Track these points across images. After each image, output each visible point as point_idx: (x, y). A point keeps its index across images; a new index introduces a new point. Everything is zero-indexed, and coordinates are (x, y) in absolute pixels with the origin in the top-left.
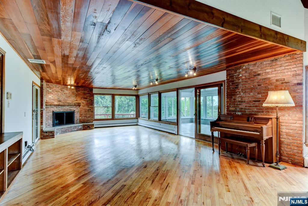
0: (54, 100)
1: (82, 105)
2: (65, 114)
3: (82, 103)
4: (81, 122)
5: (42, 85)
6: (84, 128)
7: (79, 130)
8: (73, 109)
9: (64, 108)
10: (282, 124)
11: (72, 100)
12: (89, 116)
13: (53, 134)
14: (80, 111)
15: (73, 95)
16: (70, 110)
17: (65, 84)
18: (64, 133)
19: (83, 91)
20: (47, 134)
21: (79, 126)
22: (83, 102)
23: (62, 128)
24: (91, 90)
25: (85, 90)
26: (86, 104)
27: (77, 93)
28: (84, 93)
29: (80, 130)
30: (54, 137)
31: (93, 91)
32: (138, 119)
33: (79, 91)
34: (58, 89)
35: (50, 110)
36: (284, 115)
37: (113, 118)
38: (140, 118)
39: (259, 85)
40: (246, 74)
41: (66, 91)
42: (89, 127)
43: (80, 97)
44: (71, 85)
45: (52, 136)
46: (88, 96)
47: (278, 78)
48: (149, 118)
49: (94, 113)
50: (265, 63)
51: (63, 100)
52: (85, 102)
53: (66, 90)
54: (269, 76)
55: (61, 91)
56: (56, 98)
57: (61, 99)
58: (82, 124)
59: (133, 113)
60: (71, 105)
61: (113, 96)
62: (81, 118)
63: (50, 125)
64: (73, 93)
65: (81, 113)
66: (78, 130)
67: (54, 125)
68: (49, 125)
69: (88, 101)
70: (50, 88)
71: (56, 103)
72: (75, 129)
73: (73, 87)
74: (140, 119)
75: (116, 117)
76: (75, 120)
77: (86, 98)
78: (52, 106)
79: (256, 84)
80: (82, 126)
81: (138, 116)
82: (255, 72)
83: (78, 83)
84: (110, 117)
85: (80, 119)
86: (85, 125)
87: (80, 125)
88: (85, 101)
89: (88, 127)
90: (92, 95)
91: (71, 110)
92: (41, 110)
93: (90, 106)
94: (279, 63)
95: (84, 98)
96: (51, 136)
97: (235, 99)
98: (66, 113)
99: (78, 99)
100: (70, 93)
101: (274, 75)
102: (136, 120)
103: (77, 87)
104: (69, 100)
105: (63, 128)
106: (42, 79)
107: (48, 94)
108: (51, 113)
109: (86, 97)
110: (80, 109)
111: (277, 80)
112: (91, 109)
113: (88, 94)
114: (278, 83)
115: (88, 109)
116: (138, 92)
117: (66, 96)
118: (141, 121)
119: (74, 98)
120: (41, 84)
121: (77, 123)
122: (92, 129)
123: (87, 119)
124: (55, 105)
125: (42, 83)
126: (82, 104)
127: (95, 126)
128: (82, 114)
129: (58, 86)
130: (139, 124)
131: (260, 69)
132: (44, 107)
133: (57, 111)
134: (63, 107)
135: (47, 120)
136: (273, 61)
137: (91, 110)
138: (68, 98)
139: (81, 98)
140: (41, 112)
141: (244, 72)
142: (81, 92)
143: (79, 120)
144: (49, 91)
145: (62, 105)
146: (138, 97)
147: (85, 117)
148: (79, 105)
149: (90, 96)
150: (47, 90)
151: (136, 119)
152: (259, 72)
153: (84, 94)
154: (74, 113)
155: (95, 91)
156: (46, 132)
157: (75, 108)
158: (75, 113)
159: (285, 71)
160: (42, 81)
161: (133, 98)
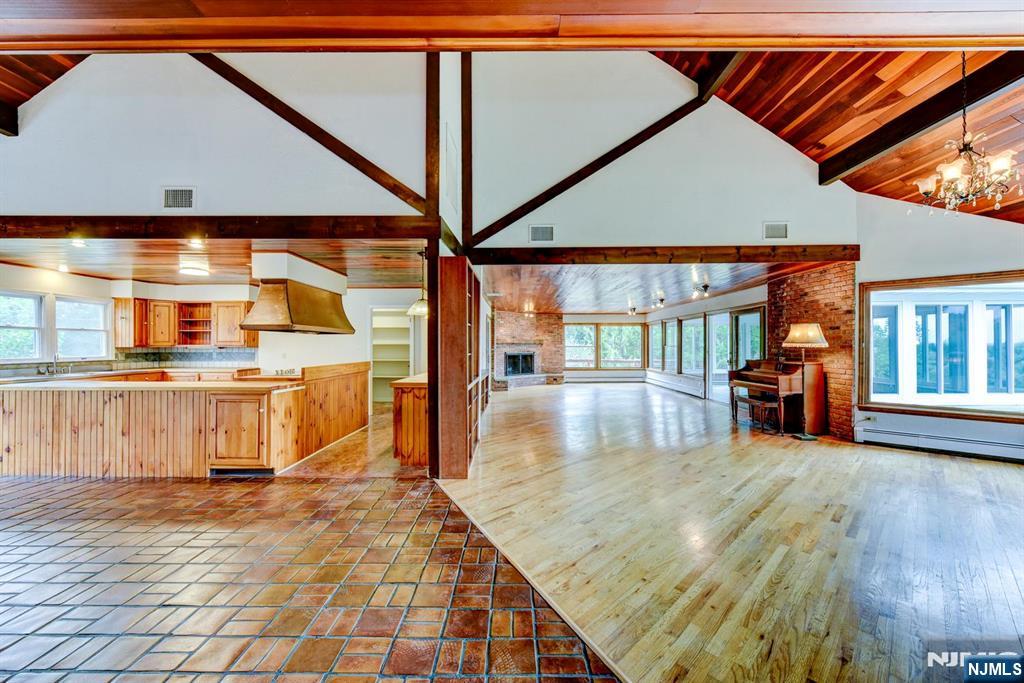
0: (507, 335)
1: (546, 344)
2: (521, 358)
4: (544, 371)
5: (493, 316)
6: (549, 382)
7: (541, 384)
8: (531, 350)
9: (521, 348)
10: (832, 376)
11: (531, 335)
12: (556, 362)
13: (506, 385)
14: (544, 354)
15: (533, 327)
16: (528, 352)
17: (520, 311)
20: (500, 385)
21: (541, 378)
22: (546, 338)
23: (517, 379)
24: (560, 318)
25: (550, 318)
26: (552, 342)
27: (537, 324)
28: (549, 322)
29: (543, 384)
30: (507, 390)
31: (563, 319)
32: (645, 370)
33: (541, 320)
34: (512, 319)
35: (503, 351)
36: (833, 362)
37: (597, 368)
38: (650, 368)
39: (806, 312)
40: (792, 293)
41: (523, 322)
43: (542, 330)
44: (530, 313)
45: (505, 387)
46: (555, 328)
47: (827, 301)
48: (663, 369)
49: (564, 357)
50: (813, 275)
51: (519, 336)
52: (550, 338)
54: (817, 297)
55: (516, 321)
56: (509, 333)
57: (516, 334)
58: (545, 375)
59: (636, 360)
60: (528, 344)
61: (597, 325)
62: (544, 365)
63: (502, 373)
64: (532, 324)
65: (545, 357)
66: (539, 384)
67: (506, 374)
69: (554, 336)
70: (502, 318)
71: (509, 340)
72: (537, 382)
73: (532, 316)
74: (650, 371)
75: (603, 365)
76: (535, 368)
77: (552, 332)
78: (504, 345)
79: (802, 310)
80: (545, 377)
81: (646, 363)
82: (802, 290)
83: (538, 310)
84: (592, 366)
85: (542, 367)
86: (551, 377)
87: (543, 377)
88: (551, 336)
89: (555, 380)
90: (561, 326)
91: (530, 352)
92: (492, 351)
93: (558, 346)
94: (828, 277)
95: (549, 332)
96: (503, 387)
97: (778, 335)
98: (522, 356)
99: (540, 334)
100: (527, 324)
101: (822, 297)
102: (641, 373)
103: (539, 314)
104: (526, 335)
105: (519, 379)
106: (493, 308)
107: (500, 328)
108: (504, 356)
109: (551, 329)
110: (542, 349)
111: (826, 305)
112: (558, 350)
113: (555, 324)
114: (827, 309)
115: (555, 349)
116: (645, 318)
117: (523, 330)
118: (652, 375)
119: (534, 332)
121: (538, 373)
122: (560, 384)
123: (553, 367)
124: (507, 344)
126: (545, 342)
127: (566, 379)
128: (546, 359)
129: (511, 314)
130: (647, 380)
131: (807, 285)
132: (495, 345)
133: (511, 353)
134: (518, 347)
135: (499, 364)
136: (821, 273)
138: (525, 332)
139: (545, 332)
141: (789, 289)
142: (545, 321)
143: (541, 369)
144: (501, 322)
145: (516, 344)
146: (645, 326)
147: (550, 363)
148: (541, 343)
149: (558, 328)
150: (499, 321)
151: (642, 370)
152: (807, 290)
153: (549, 324)
154: (534, 356)
155: (565, 319)
156: (498, 382)
157: (536, 349)
159: (835, 290)
160: (493, 311)
161: (639, 329)
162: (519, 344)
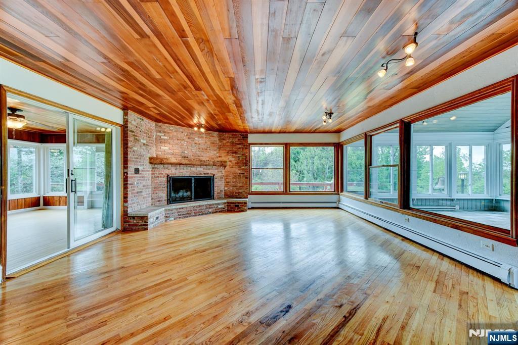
0: (173, 154)
1: (230, 165)
2: (193, 181)
3: (229, 161)
4: (227, 196)
5: (126, 122)
6: (229, 209)
7: (219, 212)
8: (211, 171)
9: (193, 169)
11: (212, 154)
12: (241, 185)
13: (145, 222)
14: (226, 176)
15: (214, 146)
16: (205, 174)
18: (184, 217)
19: (231, 140)
20: (135, 221)
21: (219, 204)
22: (230, 159)
23: (180, 209)
24: (245, 137)
25: (234, 137)
26: (236, 163)
27: (220, 144)
28: (233, 142)
29: (222, 211)
30: (146, 229)
31: (249, 138)
32: (339, 194)
33: (224, 139)
34: (182, 135)
35: (162, 174)
37: (286, 191)
38: (344, 193)
41: (198, 140)
42: (238, 206)
43: (225, 150)
44: (199, 126)
45: (144, 225)
46: (239, 148)
49: (250, 180)
51: (193, 155)
52: (233, 159)
53: (199, 137)
55: (189, 138)
56: (177, 151)
57: (187, 153)
59: (329, 184)
60: (206, 165)
61: (287, 146)
62: (227, 188)
63: (161, 201)
64: (213, 143)
65: (228, 180)
66: (216, 212)
67: (170, 201)
68: (159, 201)
69: (239, 157)
70: (164, 132)
71: (176, 160)
72: (210, 210)
73: (202, 130)
74: (344, 196)
75: (293, 188)
76: (216, 193)
77: (236, 153)
78: (166, 166)
80: (225, 203)
81: (339, 187)
84: (282, 189)
85: (225, 191)
86: (232, 203)
87: (220, 202)
88: (235, 157)
89: (236, 206)
90: (247, 146)
91: (208, 174)
92: (124, 173)
93: (243, 167)
95: (232, 153)
96: (141, 225)
98: (195, 179)
99: (223, 155)
100: (206, 142)
103: (221, 132)
104: (204, 155)
105: (182, 208)
106: (125, 109)
107: (160, 144)
108: (165, 179)
109: (235, 150)
110: (225, 172)
112: (244, 172)
113: (240, 144)
115: (239, 172)
116: (339, 137)
117: (199, 149)
118: (346, 200)
119: (215, 152)
120: (124, 119)
121: (220, 198)
122: (242, 211)
123: (237, 191)
124: (171, 164)
125: (126, 117)
126: (228, 163)
127: (250, 205)
128: (228, 182)
129: (181, 130)
130: (340, 206)
133: (177, 175)
134: (189, 168)
135: (156, 190)
137: (244, 174)
138: (203, 152)
139: (228, 152)
140: (124, 175)
142: (227, 141)
143: (223, 193)
144: (162, 137)
145: (187, 165)
146: (339, 147)
147: (234, 187)
148: (223, 165)
149: (243, 148)
150: (159, 136)
151: (336, 194)
153: (233, 144)
154: (213, 178)
155: (251, 138)
156: (134, 218)
157: (216, 171)
158: (215, 180)
160: (125, 114)
161: (331, 150)
162: (192, 165)
